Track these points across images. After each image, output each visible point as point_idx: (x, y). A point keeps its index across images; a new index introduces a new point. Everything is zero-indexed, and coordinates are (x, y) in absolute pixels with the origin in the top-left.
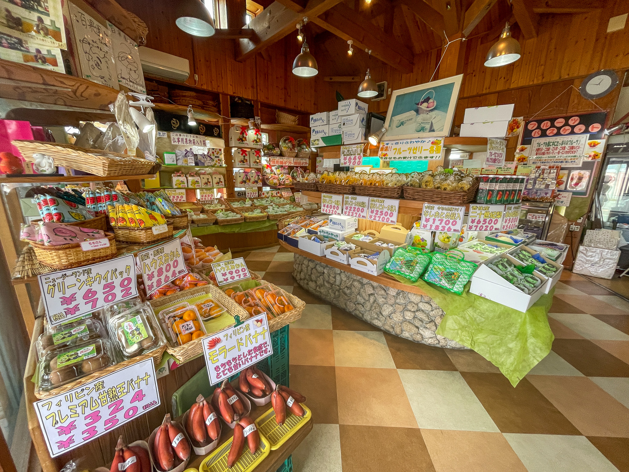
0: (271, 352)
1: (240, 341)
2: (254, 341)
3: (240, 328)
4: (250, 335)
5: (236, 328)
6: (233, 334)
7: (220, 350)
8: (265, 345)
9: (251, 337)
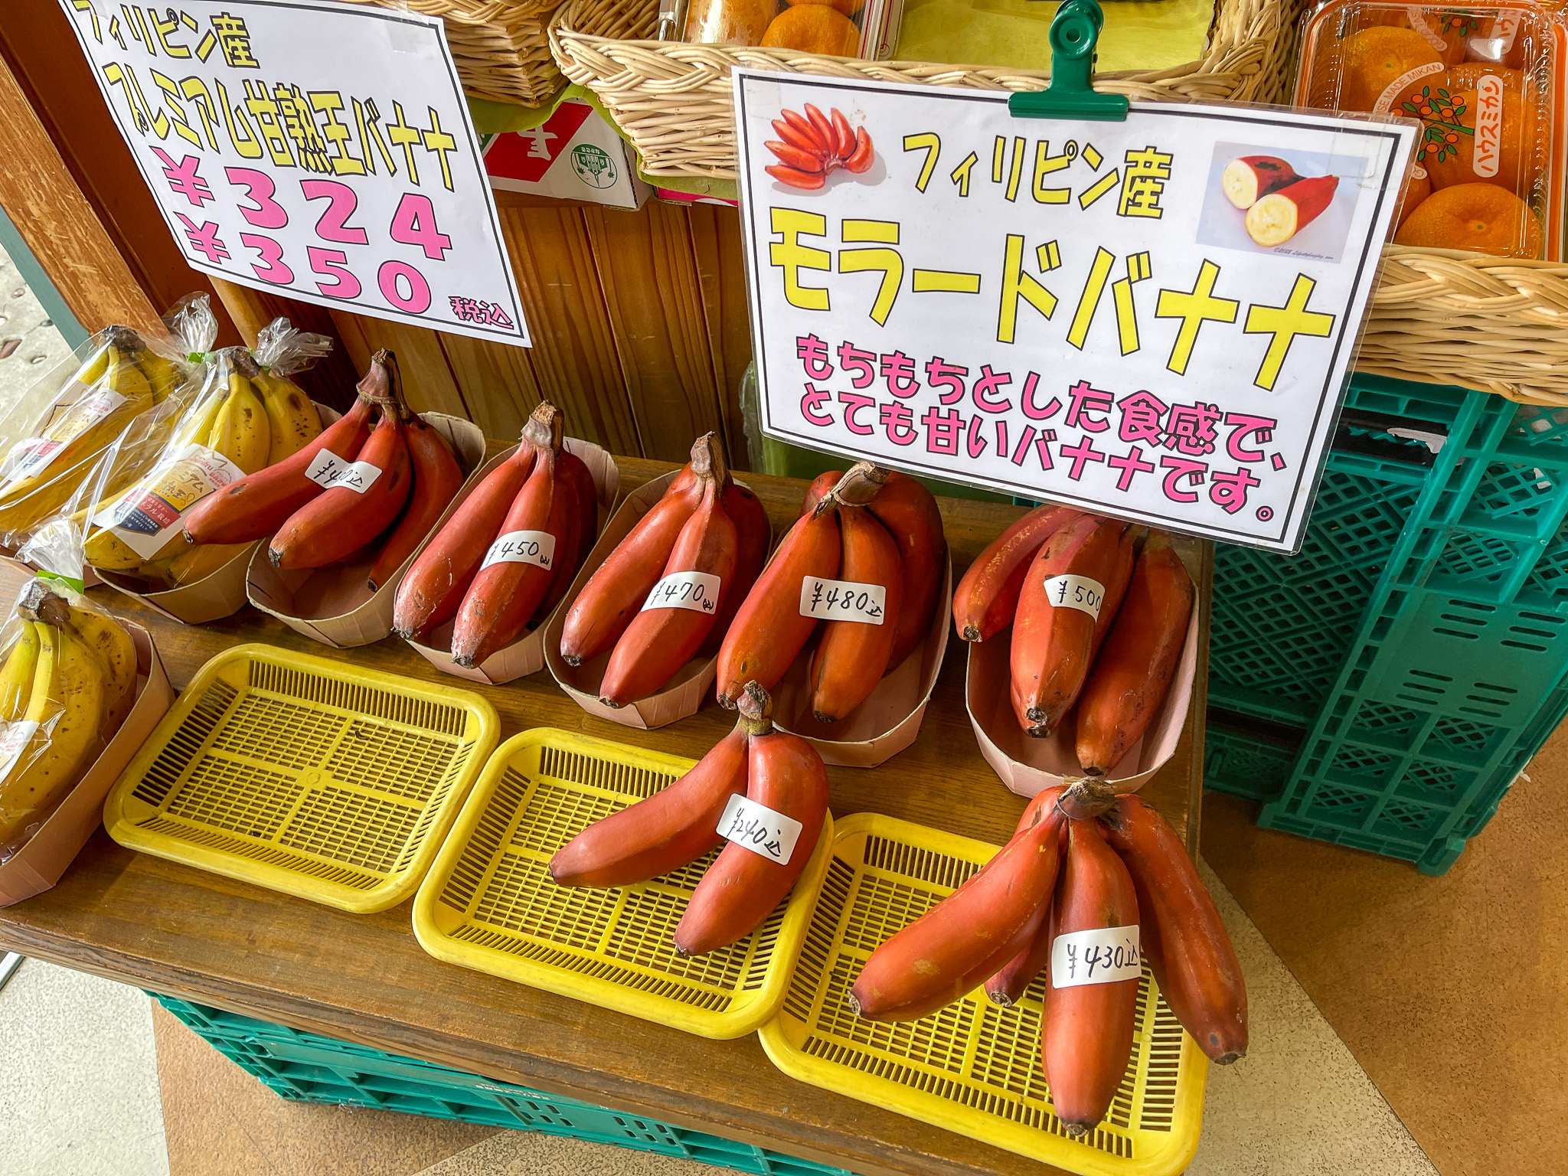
0: (1273, 528)
1: (1031, 265)
2: (1158, 336)
3: (1071, 149)
4: (1140, 265)
5: (1035, 129)
6: (982, 170)
7: (853, 231)
8: (1249, 443)
9: (1146, 292)
